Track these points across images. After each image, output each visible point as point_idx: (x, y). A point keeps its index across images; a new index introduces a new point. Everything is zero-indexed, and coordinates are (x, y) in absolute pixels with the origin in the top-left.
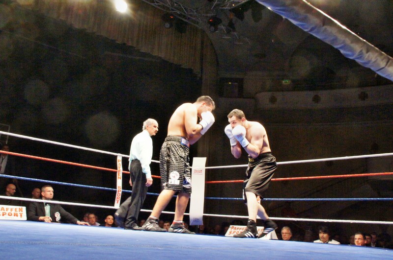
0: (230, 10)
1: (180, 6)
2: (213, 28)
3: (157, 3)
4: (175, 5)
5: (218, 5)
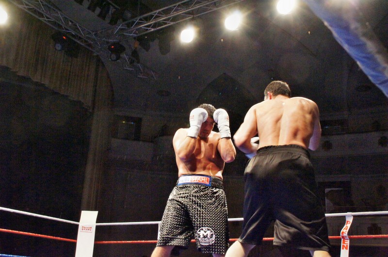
0: (135, 38)
1: (76, 26)
2: (114, 56)
3: (47, 18)
4: (70, 23)
5: (121, 29)
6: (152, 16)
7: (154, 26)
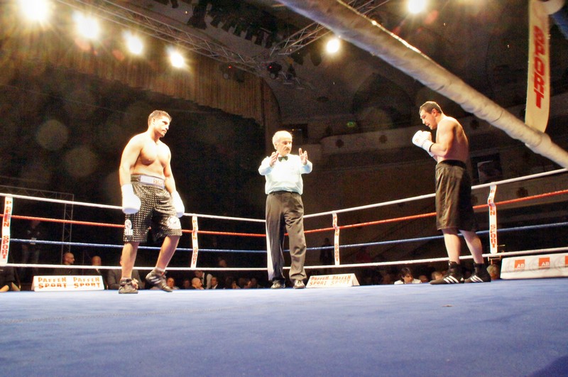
0: (289, 56)
1: (237, 55)
2: (273, 75)
4: (232, 54)
5: (276, 51)
6: (299, 35)
7: (303, 42)
